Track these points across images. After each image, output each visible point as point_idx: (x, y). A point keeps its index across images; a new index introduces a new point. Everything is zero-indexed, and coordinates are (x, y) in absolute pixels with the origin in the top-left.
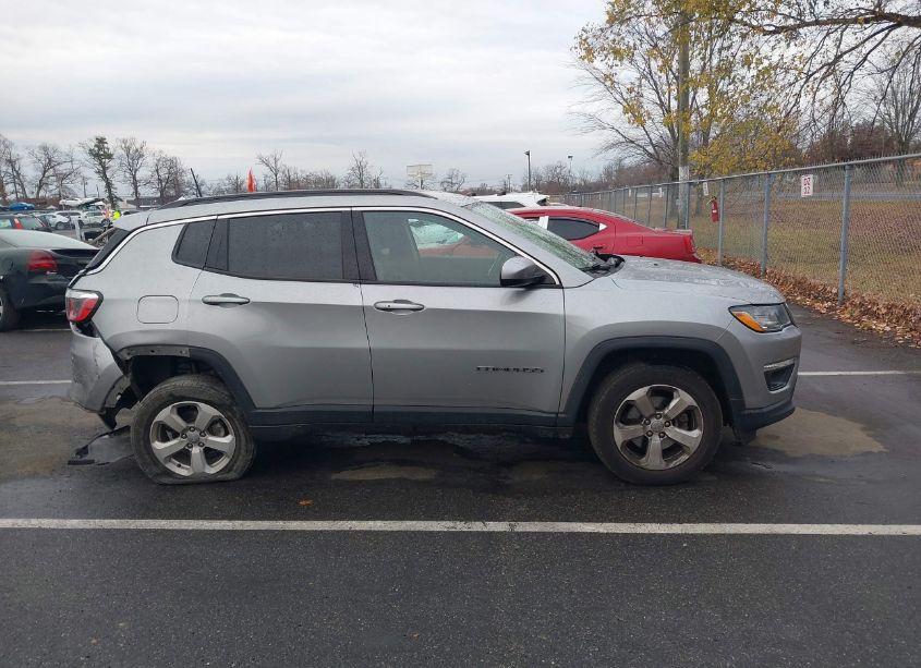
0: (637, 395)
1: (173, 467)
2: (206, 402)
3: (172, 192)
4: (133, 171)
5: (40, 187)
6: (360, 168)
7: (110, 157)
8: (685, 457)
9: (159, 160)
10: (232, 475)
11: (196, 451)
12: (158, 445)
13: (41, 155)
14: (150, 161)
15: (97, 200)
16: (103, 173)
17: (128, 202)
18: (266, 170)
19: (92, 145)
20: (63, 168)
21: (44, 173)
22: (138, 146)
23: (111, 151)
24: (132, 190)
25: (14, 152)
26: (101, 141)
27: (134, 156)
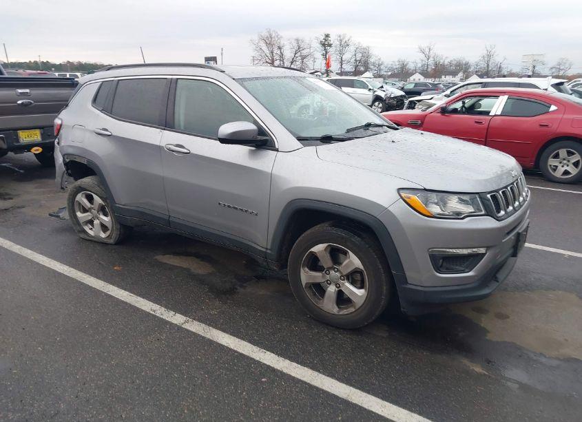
0: (319, 248)
1: (87, 228)
2: (96, 194)
3: (362, 69)
4: (341, 53)
5: (292, 63)
6: (489, 56)
7: (330, 45)
8: (352, 310)
9: (357, 48)
10: (112, 241)
11: (96, 222)
12: (79, 214)
13: (295, 44)
14: (352, 48)
15: (317, 72)
16: (325, 55)
17: (337, 74)
18: (422, 56)
19: (322, 38)
20: (305, 52)
21: (296, 54)
22: (346, 39)
23: (331, 42)
24: (339, 66)
25: (282, 42)
26: (327, 36)
27: (344, 45)
